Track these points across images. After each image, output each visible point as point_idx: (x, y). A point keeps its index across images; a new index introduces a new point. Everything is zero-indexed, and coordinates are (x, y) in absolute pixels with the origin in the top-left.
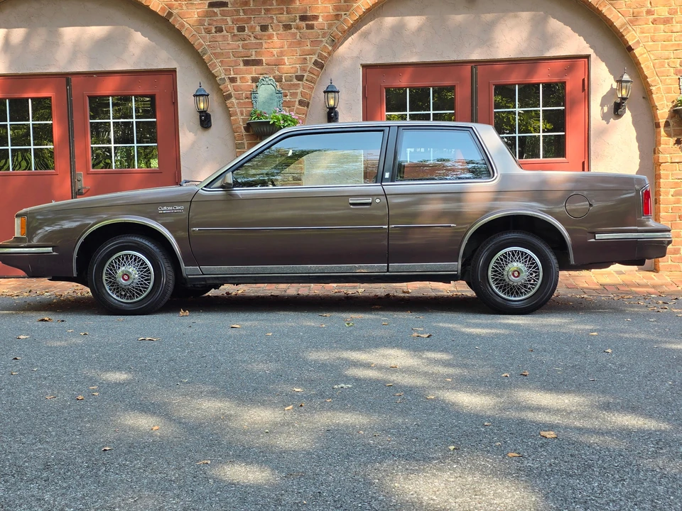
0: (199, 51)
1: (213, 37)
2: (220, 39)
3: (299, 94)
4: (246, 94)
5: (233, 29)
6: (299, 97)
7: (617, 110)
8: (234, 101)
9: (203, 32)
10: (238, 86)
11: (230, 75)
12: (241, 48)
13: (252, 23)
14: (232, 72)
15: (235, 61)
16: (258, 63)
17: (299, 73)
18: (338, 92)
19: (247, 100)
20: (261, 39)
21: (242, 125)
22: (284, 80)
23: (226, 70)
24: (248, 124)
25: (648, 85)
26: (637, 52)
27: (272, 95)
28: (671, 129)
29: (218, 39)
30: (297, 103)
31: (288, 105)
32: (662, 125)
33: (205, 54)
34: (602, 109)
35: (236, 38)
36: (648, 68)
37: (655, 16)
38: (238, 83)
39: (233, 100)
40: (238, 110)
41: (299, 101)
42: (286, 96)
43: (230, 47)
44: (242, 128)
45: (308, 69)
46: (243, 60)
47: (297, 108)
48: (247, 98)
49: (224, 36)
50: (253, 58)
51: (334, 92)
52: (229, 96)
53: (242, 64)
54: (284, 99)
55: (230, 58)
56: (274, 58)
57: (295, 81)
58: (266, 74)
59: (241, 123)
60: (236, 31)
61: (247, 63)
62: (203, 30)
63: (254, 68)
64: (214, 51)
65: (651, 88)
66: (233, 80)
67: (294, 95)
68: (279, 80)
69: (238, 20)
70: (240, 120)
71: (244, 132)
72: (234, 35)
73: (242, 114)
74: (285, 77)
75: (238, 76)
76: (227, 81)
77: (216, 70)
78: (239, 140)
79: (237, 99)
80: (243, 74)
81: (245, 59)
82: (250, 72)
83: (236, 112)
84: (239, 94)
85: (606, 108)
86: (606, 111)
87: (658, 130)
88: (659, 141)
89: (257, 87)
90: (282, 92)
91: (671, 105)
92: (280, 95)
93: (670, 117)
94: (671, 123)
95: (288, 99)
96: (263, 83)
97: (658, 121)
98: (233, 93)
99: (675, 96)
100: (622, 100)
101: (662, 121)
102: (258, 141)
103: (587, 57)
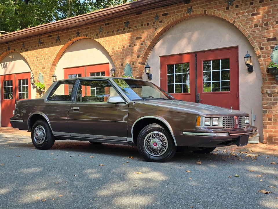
0: (247, 37)
1: (253, 30)
2: (256, 30)
4: (268, 55)
5: (263, 25)
9: (249, 28)
11: (260, 46)
12: (266, 33)
13: (272, 20)
14: (261, 45)
15: (263, 40)
16: (274, 39)
19: (268, 58)
20: (276, 28)
21: (266, 70)
23: (258, 44)
29: (255, 31)
33: (249, 38)
35: (264, 29)
38: (264, 50)
39: (262, 58)
40: (264, 63)
43: (261, 33)
44: (266, 71)
46: (267, 39)
49: (258, 28)
50: (271, 37)
52: (260, 57)
53: (266, 41)
55: (261, 38)
58: (277, 44)
59: (265, 69)
60: (264, 25)
62: (249, 27)
63: (272, 42)
64: (253, 36)
66: (262, 49)
69: (265, 20)
70: (265, 67)
71: (267, 73)
72: (263, 27)
75: (264, 47)
76: (259, 49)
77: (254, 45)
78: (264, 77)
79: (263, 57)
80: (267, 45)
81: (268, 38)
82: (270, 44)
83: (263, 64)
84: (264, 55)
89: (273, 51)
96: (276, 49)
98: (262, 55)
102: (273, 77)
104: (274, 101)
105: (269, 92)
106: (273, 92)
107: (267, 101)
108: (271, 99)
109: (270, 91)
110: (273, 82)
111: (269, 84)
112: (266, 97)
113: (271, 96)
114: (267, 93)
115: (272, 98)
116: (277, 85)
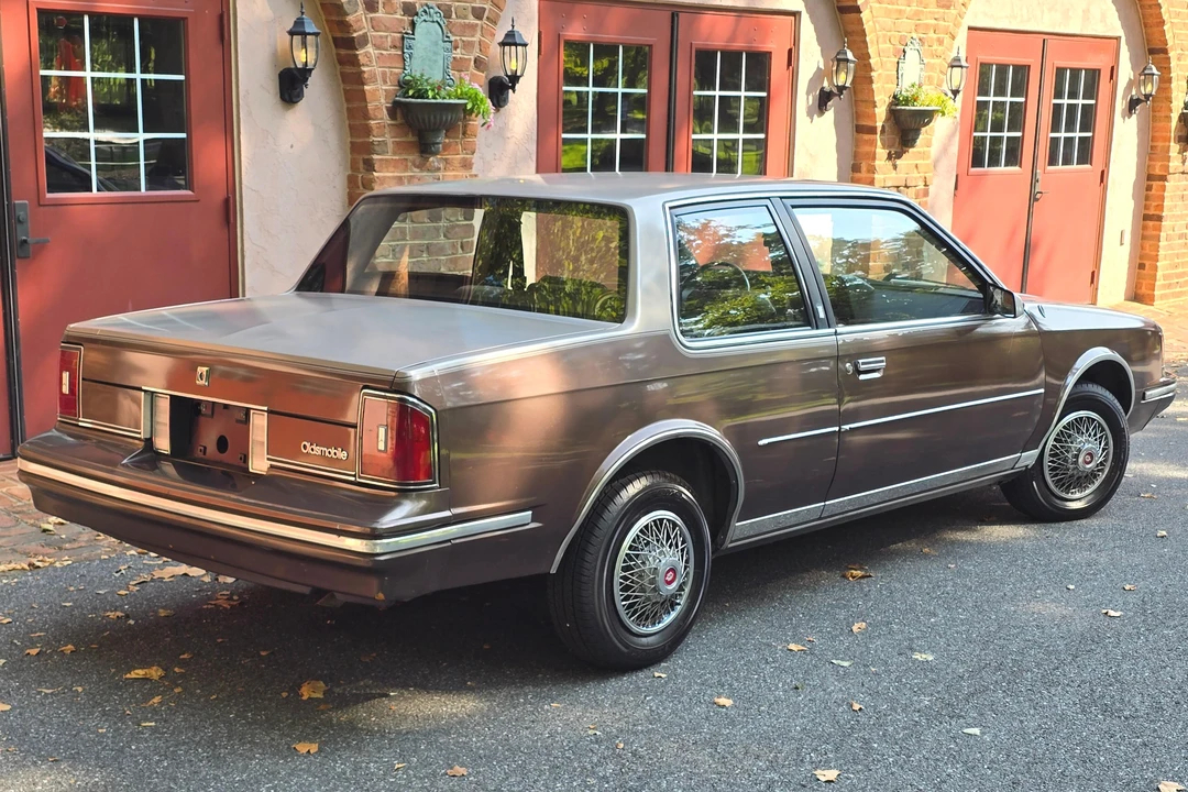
3: (477, 45)
4: (393, 40)
6: (476, 53)
7: (824, 100)
8: (371, 51)
10: (380, 20)
17: (478, 3)
18: (525, 45)
19: (393, 52)
21: (384, 103)
22: (454, 16)
24: (394, 102)
25: (869, 68)
26: (865, 15)
27: (436, 44)
28: (886, 137)
30: (472, 63)
31: (460, 65)
32: (879, 129)
34: (808, 98)
36: (872, 42)
38: (380, 14)
39: (369, 48)
40: (378, 72)
41: (475, 61)
42: (456, 48)
44: (385, 110)
47: (471, 73)
48: (395, 47)
51: (516, 45)
52: (364, 40)
54: (455, 54)
57: (472, 20)
59: (383, 101)
65: (873, 74)
66: (371, 6)
67: (469, 46)
68: (448, 13)
70: (379, 94)
71: (387, 119)
73: (385, 82)
74: (456, 9)
76: (361, 7)
78: (379, 137)
79: (377, 47)
83: (375, 75)
84: (381, 37)
85: (811, 98)
86: (810, 103)
87: (866, 137)
88: (867, 153)
89: (413, 24)
90: (452, 38)
91: (888, 101)
92: (448, 45)
93: (887, 120)
94: (887, 129)
95: (458, 53)
96: (425, 17)
97: (870, 124)
98: (372, 34)
99: (892, 88)
100: (841, 89)
101: (879, 124)
102: (411, 138)
103: (796, 14)
104: (414, 238)
107: (390, 241)
108: (403, 232)
110: (411, 157)
111: (396, 165)
113: (404, 220)
115: (408, 225)
116: (422, 171)
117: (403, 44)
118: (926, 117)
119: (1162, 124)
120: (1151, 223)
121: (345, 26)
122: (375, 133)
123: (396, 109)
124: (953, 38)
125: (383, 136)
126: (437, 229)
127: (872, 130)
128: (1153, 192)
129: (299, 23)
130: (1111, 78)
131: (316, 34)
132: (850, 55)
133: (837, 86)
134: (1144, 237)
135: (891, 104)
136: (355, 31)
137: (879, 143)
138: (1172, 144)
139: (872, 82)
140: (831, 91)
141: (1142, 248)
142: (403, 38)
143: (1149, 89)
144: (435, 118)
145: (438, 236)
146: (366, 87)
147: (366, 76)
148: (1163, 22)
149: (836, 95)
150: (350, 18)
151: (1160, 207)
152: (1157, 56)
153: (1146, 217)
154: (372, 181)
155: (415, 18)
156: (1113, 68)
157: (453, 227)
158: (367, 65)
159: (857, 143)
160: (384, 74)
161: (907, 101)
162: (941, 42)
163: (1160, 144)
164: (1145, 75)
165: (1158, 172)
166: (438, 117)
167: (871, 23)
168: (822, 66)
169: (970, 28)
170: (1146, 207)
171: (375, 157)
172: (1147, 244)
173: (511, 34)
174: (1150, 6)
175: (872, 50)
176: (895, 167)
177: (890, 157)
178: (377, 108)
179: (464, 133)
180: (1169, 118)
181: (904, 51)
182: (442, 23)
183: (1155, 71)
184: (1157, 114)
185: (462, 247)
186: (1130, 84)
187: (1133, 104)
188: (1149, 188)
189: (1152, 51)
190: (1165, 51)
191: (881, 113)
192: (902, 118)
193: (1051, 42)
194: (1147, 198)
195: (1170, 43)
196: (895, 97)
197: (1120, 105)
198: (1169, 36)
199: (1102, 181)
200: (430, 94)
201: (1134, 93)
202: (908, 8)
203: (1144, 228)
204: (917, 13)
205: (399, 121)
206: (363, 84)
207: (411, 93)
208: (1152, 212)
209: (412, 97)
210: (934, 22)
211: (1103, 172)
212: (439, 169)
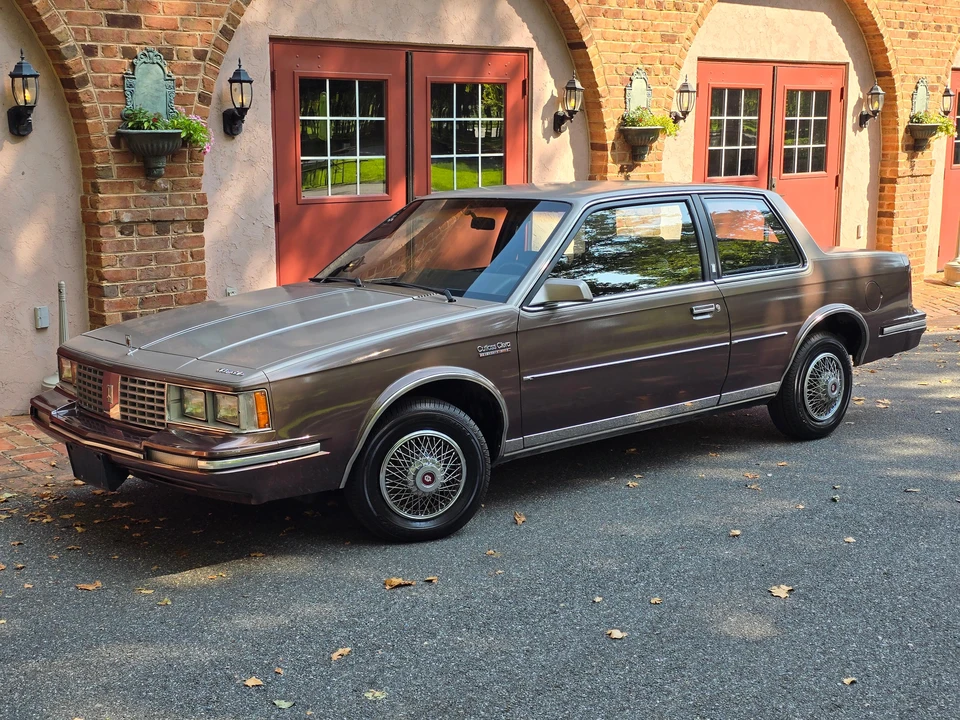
3: (200, 82)
4: (114, 79)
6: (200, 89)
7: (558, 123)
8: (92, 89)
10: (100, 63)
11: (85, 40)
14: (88, 36)
15: (94, 16)
16: (133, 22)
17: (199, 47)
19: (114, 90)
21: (107, 134)
22: (175, 58)
23: (77, 31)
24: (118, 133)
25: (597, 95)
26: (591, 50)
27: (158, 82)
28: (616, 153)
30: (196, 98)
31: (182, 99)
32: (610, 147)
34: (543, 123)
36: (599, 73)
37: (606, 7)
38: (99, 57)
39: (90, 88)
40: (100, 107)
41: (200, 96)
42: (179, 85)
44: (108, 140)
45: (213, 41)
46: (107, 15)
47: (197, 107)
48: (116, 86)
50: (124, 12)
52: (84, 81)
53: (104, 20)
54: (177, 90)
55: (83, 8)
56: (158, 16)
57: (194, 61)
58: (146, 44)
59: (105, 132)
61: (113, 21)
63: (125, 31)
65: (601, 100)
66: (90, 51)
67: (192, 83)
68: (168, 56)
70: (102, 125)
71: (110, 148)
73: (107, 116)
74: (177, 52)
75: (99, 45)
76: (80, 54)
77: (58, 30)
78: (103, 163)
79: (97, 86)
80: (108, 41)
81: (110, 13)
82: (121, 40)
83: (96, 110)
84: (101, 77)
85: (546, 122)
86: (546, 126)
87: (600, 153)
88: (601, 167)
89: (133, 66)
90: (174, 77)
91: (616, 122)
92: (170, 83)
93: (617, 138)
94: (617, 146)
95: (182, 90)
96: (145, 60)
97: (601, 142)
98: (91, 75)
99: (622, 112)
100: (572, 113)
101: (609, 142)
102: (135, 163)
103: (528, 51)
104: (142, 249)
105: (126, 218)
106: (140, 219)
107: (117, 252)
108: (130, 244)
109: (129, 214)
110: (136, 180)
111: (121, 187)
112: (114, 237)
113: (131, 234)
114: (118, 222)
115: (135, 238)
116: (149, 191)
117: (125, 83)
118: (652, 134)
119: (890, 135)
120: (884, 219)
121: (65, 69)
122: (98, 160)
123: (118, 139)
124: (679, 67)
125: (107, 163)
126: (166, 241)
127: (604, 148)
128: (886, 193)
129: (19, 67)
130: (842, 97)
131: (36, 76)
132: (578, 85)
133: (568, 111)
134: (879, 231)
135: (620, 125)
136: (74, 73)
137: (610, 158)
138: (900, 151)
139: (601, 107)
140: (564, 116)
141: (878, 241)
142: (123, 78)
143: (877, 106)
144: (152, 145)
145: (166, 246)
146: (88, 121)
147: (87, 111)
148: (886, 50)
149: (568, 118)
150: (69, 62)
151: (892, 206)
152: (883, 78)
153: (881, 214)
154: (97, 202)
155: (135, 61)
156: (842, 89)
157: (182, 239)
158: (88, 102)
159: (593, 159)
160: (106, 110)
161: (634, 122)
162: (667, 71)
163: (890, 152)
164: (872, 94)
165: (888, 175)
166: (155, 145)
167: (597, 57)
168: (556, 94)
169: (700, 59)
170: (881, 206)
171: (99, 181)
172: (882, 237)
173: (237, 73)
174: (874, 36)
175: (599, 79)
176: (627, 178)
177: (622, 170)
178: (100, 138)
179: (191, 159)
180: (896, 131)
181: (631, 80)
182: (162, 64)
183: (880, 91)
184: (887, 127)
185: (192, 256)
186: (860, 102)
187: (863, 120)
188: (882, 190)
189: (879, 74)
190: (889, 74)
191: (610, 133)
192: (630, 137)
193: (780, 69)
194: (880, 198)
195: (893, 67)
196: (623, 119)
197: (851, 120)
198: (892, 61)
199: (837, 185)
200: (146, 125)
201: (864, 109)
202: (633, 44)
203: (879, 223)
204: (642, 47)
205: (123, 149)
206: (86, 118)
207: (130, 125)
208: (885, 210)
209: (132, 128)
210: (659, 54)
211: (837, 177)
212: (166, 190)
